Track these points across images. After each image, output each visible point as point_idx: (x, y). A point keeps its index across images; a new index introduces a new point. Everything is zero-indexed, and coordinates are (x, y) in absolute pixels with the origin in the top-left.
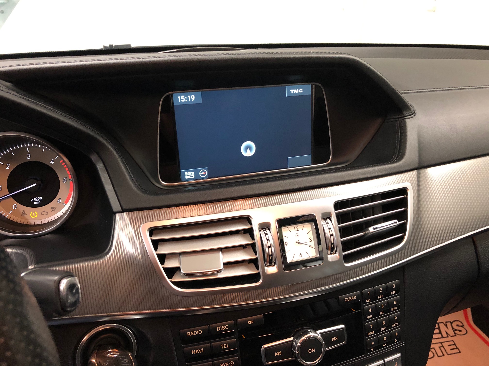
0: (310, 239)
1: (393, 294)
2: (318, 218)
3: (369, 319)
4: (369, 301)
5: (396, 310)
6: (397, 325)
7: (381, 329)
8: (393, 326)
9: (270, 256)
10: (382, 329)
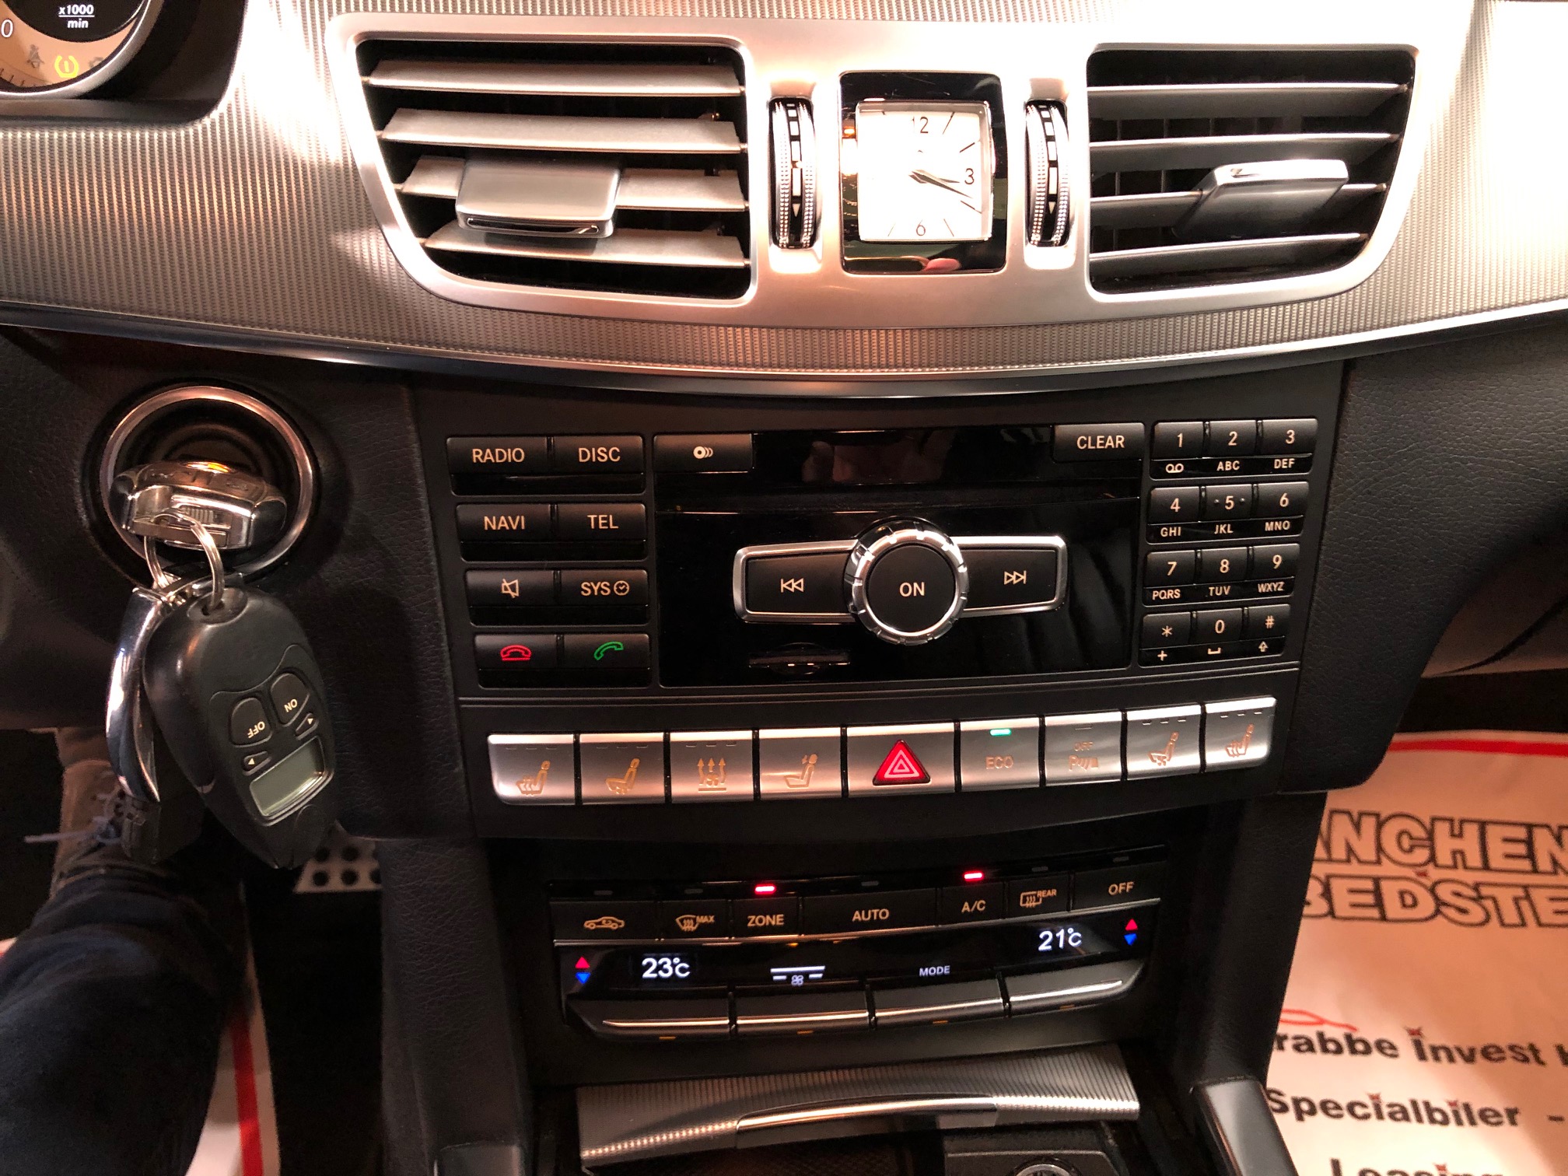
0: (970, 172)
1: (1281, 470)
2: (1013, 100)
3: (1168, 539)
4: (1177, 471)
5: (1282, 532)
6: (1279, 589)
7: (1211, 588)
8: (1262, 588)
9: (794, 199)
10: (1214, 591)
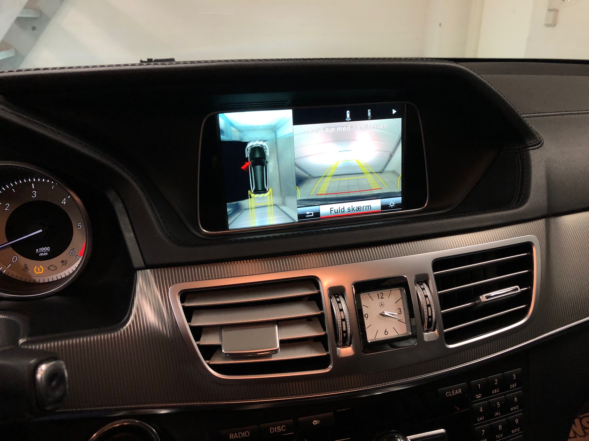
0: (399, 310)
1: (513, 388)
2: (411, 282)
3: (481, 421)
4: (480, 397)
5: (516, 410)
6: (519, 431)
7: (497, 436)
8: (513, 432)
9: (343, 332)
